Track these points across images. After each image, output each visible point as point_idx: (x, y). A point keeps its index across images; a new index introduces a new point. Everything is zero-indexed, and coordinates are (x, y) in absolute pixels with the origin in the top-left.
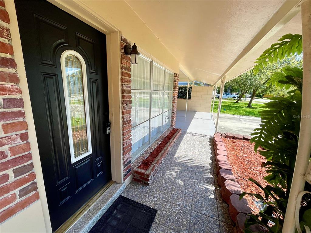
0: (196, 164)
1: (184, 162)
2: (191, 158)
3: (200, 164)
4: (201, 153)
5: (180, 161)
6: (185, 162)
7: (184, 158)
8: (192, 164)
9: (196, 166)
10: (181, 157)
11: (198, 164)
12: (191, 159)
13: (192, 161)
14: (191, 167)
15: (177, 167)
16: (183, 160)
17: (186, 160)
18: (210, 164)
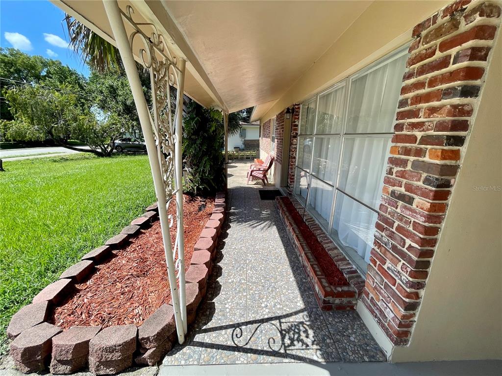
0: (246, 223)
1: (261, 223)
2: (254, 229)
3: (242, 225)
4: (241, 241)
5: (265, 223)
6: (259, 224)
7: (263, 228)
8: (251, 223)
9: (246, 222)
10: (266, 227)
11: (244, 224)
12: (254, 227)
13: (253, 226)
14: (250, 220)
15: (265, 217)
16: (263, 225)
17: (258, 225)
18: (230, 227)
